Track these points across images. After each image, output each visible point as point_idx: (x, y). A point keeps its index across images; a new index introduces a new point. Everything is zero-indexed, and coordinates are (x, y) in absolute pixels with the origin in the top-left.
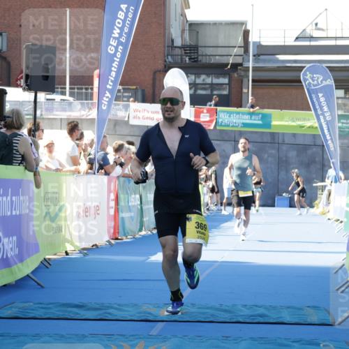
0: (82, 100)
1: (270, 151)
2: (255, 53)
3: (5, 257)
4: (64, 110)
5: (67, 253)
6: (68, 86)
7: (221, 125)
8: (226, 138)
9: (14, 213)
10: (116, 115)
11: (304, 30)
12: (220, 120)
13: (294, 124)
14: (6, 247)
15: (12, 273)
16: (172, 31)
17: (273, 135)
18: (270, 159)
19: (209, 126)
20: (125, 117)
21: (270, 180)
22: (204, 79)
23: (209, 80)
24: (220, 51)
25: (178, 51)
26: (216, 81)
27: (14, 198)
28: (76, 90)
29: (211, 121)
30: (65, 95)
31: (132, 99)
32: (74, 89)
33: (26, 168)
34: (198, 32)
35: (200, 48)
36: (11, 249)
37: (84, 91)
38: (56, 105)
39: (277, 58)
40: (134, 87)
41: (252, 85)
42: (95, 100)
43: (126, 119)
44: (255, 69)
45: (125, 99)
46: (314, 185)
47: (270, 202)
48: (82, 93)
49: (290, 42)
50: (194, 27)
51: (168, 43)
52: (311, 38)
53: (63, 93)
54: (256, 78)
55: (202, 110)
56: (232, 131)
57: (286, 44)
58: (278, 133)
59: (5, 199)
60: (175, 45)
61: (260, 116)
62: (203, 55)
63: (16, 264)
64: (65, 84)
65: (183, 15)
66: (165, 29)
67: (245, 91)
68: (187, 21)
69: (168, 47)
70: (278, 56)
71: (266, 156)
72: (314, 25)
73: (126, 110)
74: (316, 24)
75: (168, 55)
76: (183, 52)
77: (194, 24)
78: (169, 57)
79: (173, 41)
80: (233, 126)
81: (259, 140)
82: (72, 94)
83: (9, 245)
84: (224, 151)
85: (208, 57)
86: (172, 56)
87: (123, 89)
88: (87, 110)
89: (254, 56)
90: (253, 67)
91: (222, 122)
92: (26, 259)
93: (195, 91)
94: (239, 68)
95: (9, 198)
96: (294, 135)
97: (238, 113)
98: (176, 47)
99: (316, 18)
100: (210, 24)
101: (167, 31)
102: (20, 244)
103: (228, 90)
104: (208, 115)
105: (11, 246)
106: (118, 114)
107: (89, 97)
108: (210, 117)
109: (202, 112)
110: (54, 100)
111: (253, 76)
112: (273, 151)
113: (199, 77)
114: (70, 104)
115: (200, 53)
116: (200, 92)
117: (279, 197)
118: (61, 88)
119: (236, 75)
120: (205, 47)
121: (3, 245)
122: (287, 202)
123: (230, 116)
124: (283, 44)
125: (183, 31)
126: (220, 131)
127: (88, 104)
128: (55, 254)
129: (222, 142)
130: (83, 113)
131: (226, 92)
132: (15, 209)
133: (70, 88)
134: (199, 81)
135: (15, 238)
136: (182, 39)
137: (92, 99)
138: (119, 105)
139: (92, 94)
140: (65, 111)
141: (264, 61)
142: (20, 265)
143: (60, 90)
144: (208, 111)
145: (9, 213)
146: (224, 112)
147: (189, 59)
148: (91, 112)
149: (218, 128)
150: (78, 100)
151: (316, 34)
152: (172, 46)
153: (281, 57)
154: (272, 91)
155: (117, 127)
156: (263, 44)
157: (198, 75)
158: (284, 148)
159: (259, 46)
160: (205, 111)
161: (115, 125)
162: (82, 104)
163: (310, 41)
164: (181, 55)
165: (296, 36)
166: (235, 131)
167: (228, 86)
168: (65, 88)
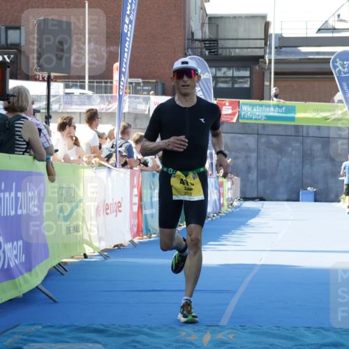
0: (102, 93)
1: (294, 145)
2: (277, 45)
3: (6, 267)
4: (83, 104)
5: (85, 256)
6: (87, 80)
7: (244, 118)
8: (249, 131)
9: (19, 212)
10: (136, 108)
11: (326, 22)
12: (243, 113)
13: (318, 116)
14: (8, 254)
15: (16, 287)
16: (192, 24)
17: (297, 127)
18: (294, 153)
19: (232, 119)
20: (145, 111)
21: (294, 174)
22: (225, 72)
23: (230, 73)
24: (240, 43)
25: (198, 44)
26: (237, 74)
27: (19, 194)
28: (95, 84)
29: (233, 114)
30: (84, 89)
31: (152, 92)
32: (93, 82)
33: (35, 158)
34: (218, 26)
35: (219, 41)
36: (16, 256)
37: (103, 84)
38: (75, 99)
39: (299, 50)
40: (154, 81)
41: (275, 78)
42: (115, 93)
43: (147, 112)
44: (277, 62)
45: (145, 93)
46: (340, 178)
47: (294, 196)
48: (101, 86)
49: (312, 33)
50: (214, 20)
51: (188, 36)
52: (334, 30)
53: (82, 87)
54: (278, 71)
55: (224, 102)
56: (255, 124)
57: (309, 36)
58: (303, 126)
59: (7, 195)
60: (195, 37)
61: (284, 108)
62: (222, 48)
63: (22, 274)
64: (84, 78)
65: (203, 8)
66: (185, 22)
67: (267, 83)
68: (207, 15)
69: (188, 39)
70: (300, 48)
71: (290, 149)
72: (336, 16)
73: (147, 103)
74: (339, 16)
75: (188, 48)
76: (203, 45)
77: (214, 17)
78: (190, 50)
79: (193, 34)
80: (256, 119)
81: (282, 133)
82: (91, 88)
83: (12, 252)
84: (247, 144)
85: (228, 50)
86: (191, 48)
87: (143, 82)
88: (107, 103)
89: (276, 48)
90: (275, 59)
91: (245, 115)
92: (35, 267)
93: (216, 84)
94: (260, 60)
95: (13, 194)
96: (319, 128)
97: (261, 106)
98: (196, 40)
99: (339, 9)
100: (229, 17)
101: (187, 24)
102: (27, 249)
103: (249, 83)
104: (231, 107)
105: (15, 252)
106: (138, 107)
107: (109, 90)
108: (233, 109)
109: (225, 105)
110: (73, 93)
111: (275, 69)
112: (298, 145)
113: (220, 70)
114: (89, 97)
115: (220, 46)
116: (221, 85)
117: (305, 191)
118: (80, 82)
119: (257, 68)
120: (225, 39)
121: (4, 252)
122: (312, 197)
123: (253, 109)
124: (305, 36)
125: (203, 24)
126: (243, 124)
127: (107, 97)
128: (72, 257)
129: (245, 136)
130: (103, 106)
131: (247, 85)
132: (21, 208)
133: (89, 82)
134: (219, 74)
135: (20, 243)
136: (202, 33)
137: (111, 92)
138: (139, 98)
139: (111, 88)
140: (85, 105)
141: (287, 53)
142: (26, 275)
143: (78, 84)
144: (231, 104)
145: (13, 213)
146: (247, 104)
147: (209, 53)
148: (110, 106)
149: (241, 121)
150: (97, 93)
151: (338, 25)
152: (193, 39)
153: (304, 49)
154: (294, 84)
155: (137, 121)
156: (285, 35)
157: (218, 68)
158: (308, 141)
159: (280, 38)
160: (227, 104)
161: (135, 119)
162: (101, 97)
163: (333, 33)
164: (201, 48)
165: (318, 27)
166: (258, 124)
167: (249, 79)
168: (84, 82)
